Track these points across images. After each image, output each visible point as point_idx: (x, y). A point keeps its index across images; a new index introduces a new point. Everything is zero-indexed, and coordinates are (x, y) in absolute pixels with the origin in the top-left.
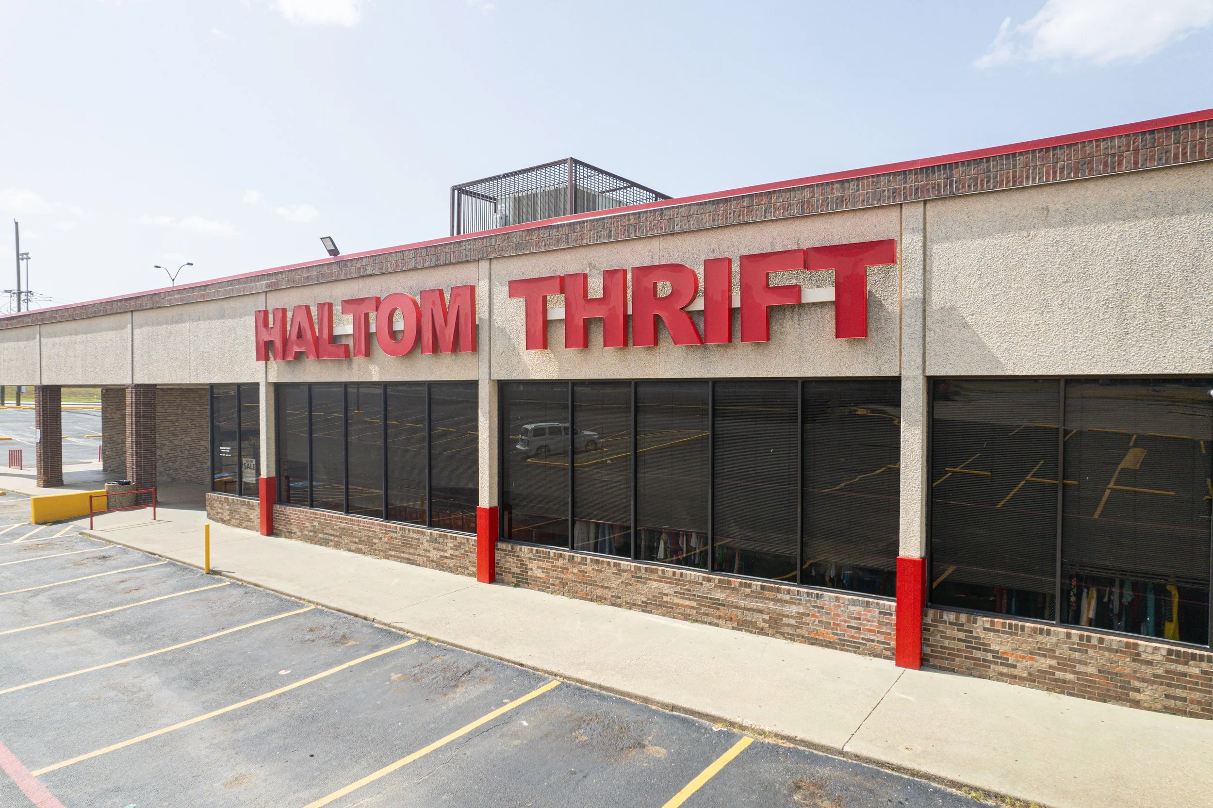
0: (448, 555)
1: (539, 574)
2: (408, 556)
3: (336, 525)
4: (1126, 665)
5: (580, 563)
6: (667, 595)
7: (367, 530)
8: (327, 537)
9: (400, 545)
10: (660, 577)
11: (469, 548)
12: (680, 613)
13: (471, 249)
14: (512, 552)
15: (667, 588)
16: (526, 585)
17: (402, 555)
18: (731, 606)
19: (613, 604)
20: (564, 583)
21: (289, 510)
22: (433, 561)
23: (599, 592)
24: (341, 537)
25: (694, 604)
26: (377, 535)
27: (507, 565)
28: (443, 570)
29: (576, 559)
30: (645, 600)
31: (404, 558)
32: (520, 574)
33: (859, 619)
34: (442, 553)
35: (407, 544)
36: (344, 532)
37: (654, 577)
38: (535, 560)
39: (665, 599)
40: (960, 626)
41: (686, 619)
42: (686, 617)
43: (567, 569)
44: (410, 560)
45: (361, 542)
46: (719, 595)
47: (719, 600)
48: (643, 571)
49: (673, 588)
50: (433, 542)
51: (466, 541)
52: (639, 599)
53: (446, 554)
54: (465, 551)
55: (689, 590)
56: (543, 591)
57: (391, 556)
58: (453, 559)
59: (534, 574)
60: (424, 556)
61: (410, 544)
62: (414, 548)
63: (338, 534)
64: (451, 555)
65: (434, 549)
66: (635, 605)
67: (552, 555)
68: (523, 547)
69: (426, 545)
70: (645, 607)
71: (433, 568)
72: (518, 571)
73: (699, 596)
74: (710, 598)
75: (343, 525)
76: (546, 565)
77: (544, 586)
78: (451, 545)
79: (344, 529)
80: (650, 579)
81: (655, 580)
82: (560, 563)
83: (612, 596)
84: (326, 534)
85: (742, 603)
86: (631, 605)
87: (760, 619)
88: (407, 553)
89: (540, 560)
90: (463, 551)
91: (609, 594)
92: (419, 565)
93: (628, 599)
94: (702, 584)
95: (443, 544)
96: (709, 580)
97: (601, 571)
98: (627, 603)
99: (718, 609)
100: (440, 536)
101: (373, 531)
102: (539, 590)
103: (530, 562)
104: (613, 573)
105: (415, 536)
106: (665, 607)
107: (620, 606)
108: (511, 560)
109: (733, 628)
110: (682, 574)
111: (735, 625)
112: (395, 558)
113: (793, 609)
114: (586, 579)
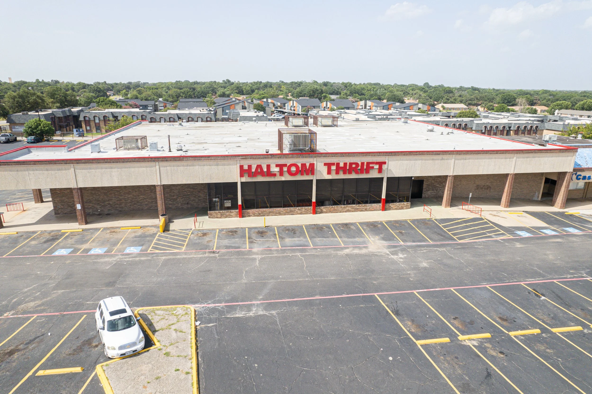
1: (325, 211)
3: (268, 211)
4: (403, 205)
7: (279, 211)
9: (289, 212)
12: (351, 211)
15: (350, 208)
16: (322, 213)
17: (290, 214)
18: (360, 209)
20: (330, 211)
21: (249, 210)
23: (337, 211)
25: (354, 210)
26: (282, 211)
27: (318, 211)
28: (302, 214)
29: (333, 207)
33: (377, 207)
35: (291, 211)
36: (270, 212)
40: (388, 205)
42: (353, 212)
45: (276, 213)
46: (358, 208)
51: (309, 208)
52: (345, 211)
53: (302, 211)
55: (353, 208)
57: (286, 214)
62: (293, 212)
63: (268, 213)
67: (328, 207)
68: (322, 207)
69: (297, 211)
70: (346, 212)
71: (299, 214)
72: (321, 211)
74: (356, 208)
76: (327, 209)
77: (326, 212)
81: (348, 207)
82: (330, 208)
84: (264, 214)
86: (343, 212)
87: (364, 210)
89: (325, 209)
90: (307, 210)
91: (339, 211)
92: (295, 215)
96: (356, 206)
97: (338, 208)
100: (301, 208)
103: (323, 209)
104: (340, 208)
105: (294, 209)
106: (349, 211)
108: (319, 209)
109: (360, 212)
110: (352, 206)
112: (288, 215)
113: (369, 207)
114: (335, 210)
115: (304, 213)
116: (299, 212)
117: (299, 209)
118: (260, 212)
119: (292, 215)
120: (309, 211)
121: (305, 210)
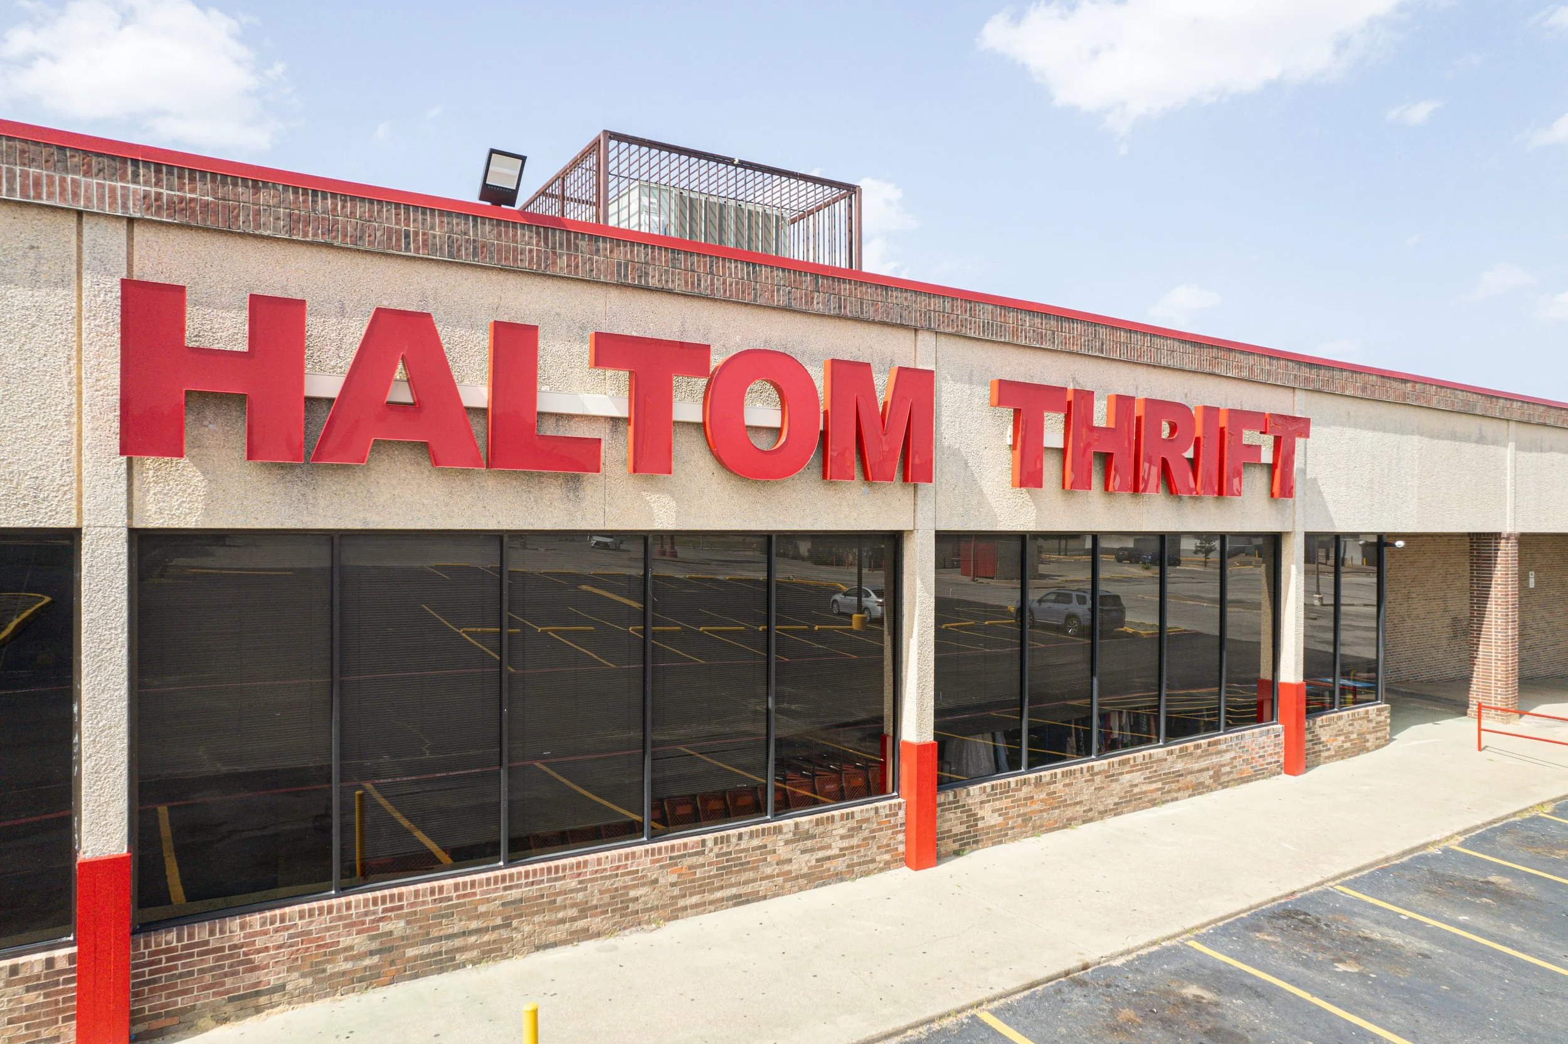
0: (835, 851)
1: (994, 820)
2: (734, 891)
3: (488, 901)
5: (1049, 784)
6: (1136, 785)
7: (610, 877)
8: (446, 945)
9: (716, 876)
10: (1132, 767)
11: (879, 823)
12: (1149, 801)
13: (908, 307)
14: (954, 802)
15: (1137, 777)
16: (975, 846)
17: (719, 895)
18: (1188, 773)
19: (1084, 822)
20: (1026, 819)
21: (243, 927)
22: (797, 878)
23: (1069, 812)
24: (509, 925)
25: (1159, 785)
26: (643, 877)
27: (946, 827)
28: (824, 884)
29: (1044, 780)
30: (1117, 800)
31: (729, 899)
32: (966, 833)
33: (1264, 747)
34: (821, 854)
35: (731, 865)
36: (516, 910)
37: (1127, 768)
38: (989, 801)
39: (1136, 790)
41: (1154, 805)
42: (1153, 803)
43: (1032, 797)
44: (740, 896)
45: (585, 910)
46: (1179, 766)
47: (1179, 771)
48: (1116, 766)
49: (1142, 774)
50: (799, 840)
51: (872, 813)
52: (1110, 802)
53: (829, 853)
54: (873, 831)
55: (1156, 771)
56: (1001, 842)
57: (685, 908)
58: (844, 855)
59: (987, 824)
60: (778, 875)
61: (742, 864)
62: (752, 869)
63: (499, 921)
64: (841, 849)
65: (803, 852)
66: (1106, 811)
67: (1013, 785)
68: (971, 788)
69: (783, 851)
70: (1116, 810)
71: (801, 889)
72: (963, 828)
73: (1164, 774)
74: (1173, 772)
75: (515, 894)
76: (1005, 803)
77: (1000, 836)
78: (843, 831)
79: (521, 900)
80: (1122, 774)
81: (1128, 772)
82: (1024, 792)
83: (1084, 811)
84: (440, 939)
85: (1196, 766)
86: (1103, 814)
87: (1206, 777)
88: (731, 886)
89: (997, 799)
90: (866, 833)
92: (765, 898)
93: (1101, 808)
94: (1166, 760)
95: (823, 835)
96: (1171, 753)
97: (1071, 784)
98: (1100, 813)
99: (1178, 781)
100: (818, 823)
101: (629, 873)
102: (994, 844)
103: (981, 808)
104: (1086, 781)
105: (756, 842)
106: (1135, 800)
107: (1091, 820)
108: (952, 816)
109: (1190, 796)
110: (1150, 755)
111: (1190, 791)
112: (700, 908)
113: (1228, 756)
114: (1055, 802)
115: (840, 864)
116: (802, 863)
117: (800, 835)
118: (397, 926)
119: (739, 900)
120: (884, 837)
121: (852, 832)
